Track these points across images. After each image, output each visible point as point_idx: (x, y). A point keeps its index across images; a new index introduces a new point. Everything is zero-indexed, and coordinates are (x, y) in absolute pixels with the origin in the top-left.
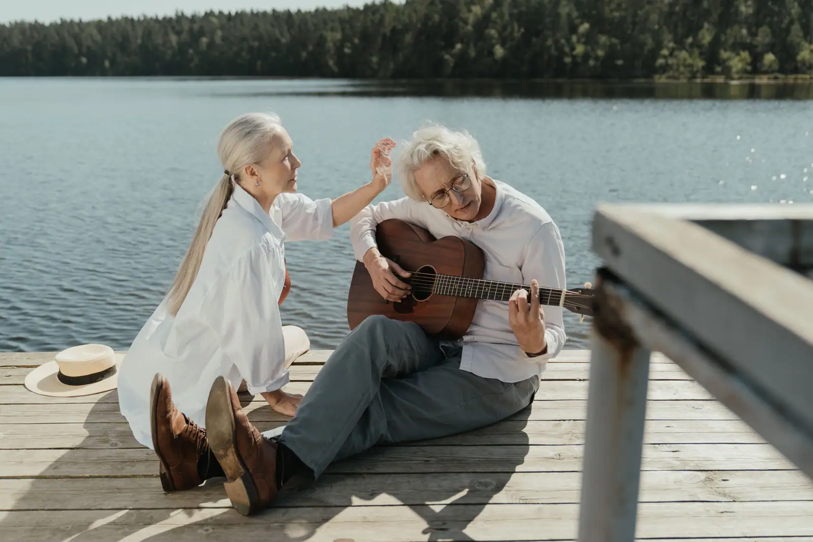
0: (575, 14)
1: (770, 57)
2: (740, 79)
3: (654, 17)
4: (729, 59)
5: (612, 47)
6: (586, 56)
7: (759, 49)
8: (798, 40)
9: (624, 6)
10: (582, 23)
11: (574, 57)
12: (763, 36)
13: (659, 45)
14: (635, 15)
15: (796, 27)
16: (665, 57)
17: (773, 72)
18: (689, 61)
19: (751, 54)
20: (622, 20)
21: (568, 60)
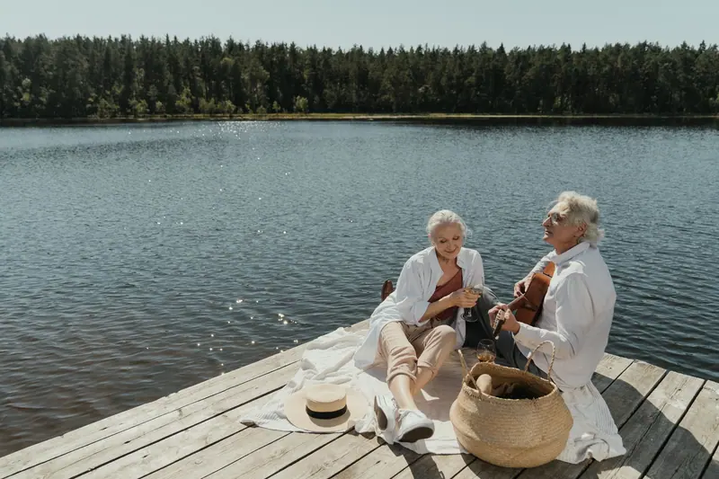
0: (17, 71)
1: (159, 104)
2: (143, 117)
3: (79, 77)
4: (134, 105)
5: (51, 94)
6: (33, 102)
7: (152, 99)
8: (175, 94)
9: (55, 68)
10: (24, 79)
11: (22, 102)
12: (153, 91)
13: (87, 95)
14: (65, 74)
15: (171, 86)
16: (91, 103)
17: (162, 113)
18: (109, 105)
19: (147, 102)
20: (56, 77)
21: (17, 104)
